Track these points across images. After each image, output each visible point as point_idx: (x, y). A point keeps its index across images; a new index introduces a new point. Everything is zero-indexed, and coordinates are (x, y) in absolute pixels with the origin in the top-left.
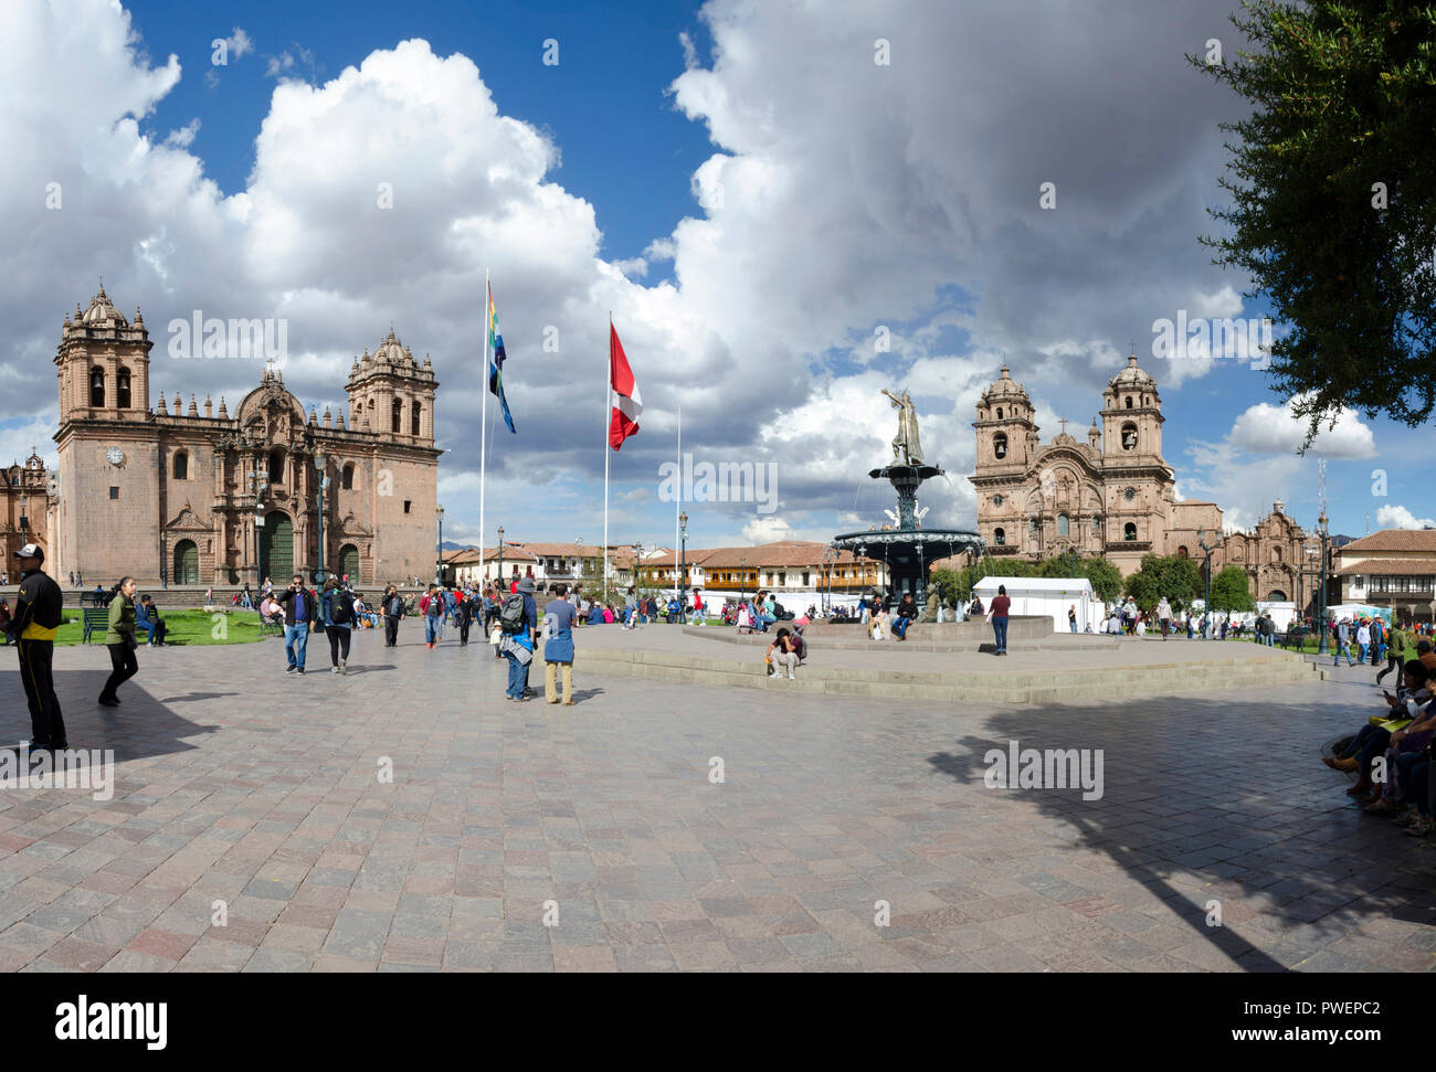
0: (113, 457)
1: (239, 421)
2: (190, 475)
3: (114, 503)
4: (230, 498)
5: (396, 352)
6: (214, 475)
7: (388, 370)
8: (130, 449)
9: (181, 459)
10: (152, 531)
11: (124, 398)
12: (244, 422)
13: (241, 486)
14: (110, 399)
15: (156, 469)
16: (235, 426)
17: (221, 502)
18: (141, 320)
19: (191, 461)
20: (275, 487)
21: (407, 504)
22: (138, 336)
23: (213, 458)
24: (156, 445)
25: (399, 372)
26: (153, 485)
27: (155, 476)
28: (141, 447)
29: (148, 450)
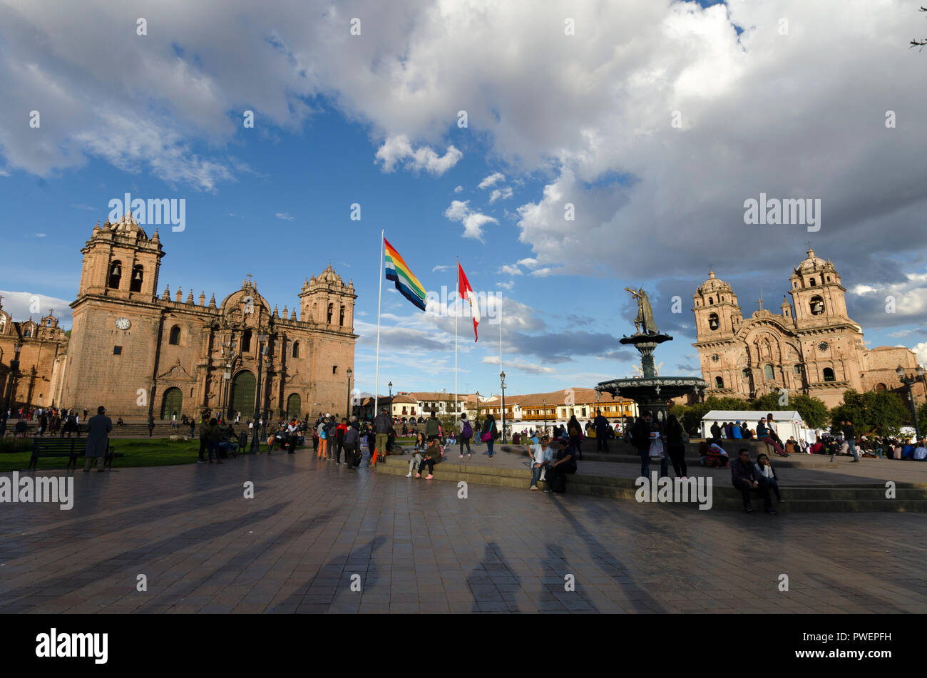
0: (120, 325)
1: (224, 309)
2: (182, 342)
3: (117, 358)
4: (211, 361)
5: (332, 277)
6: (201, 344)
7: (326, 286)
8: (135, 320)
9: (176, 330)
10: (146, 380)
11: (136, 285)
12: (227, 311)
14: (125, 282)
15: (156, 336)
16: (220, 313)
17: (204, 362)
18: (158, 237)
19: (184, 333)
20: (245, 354)
21: (335, 367)
22: (155, 247)
23: (202, 332)
24: (157, 319)
25: (333, 288)
26: (151, 346)
27: (155, 341)
28: (145, 320)
29: (151, 323)
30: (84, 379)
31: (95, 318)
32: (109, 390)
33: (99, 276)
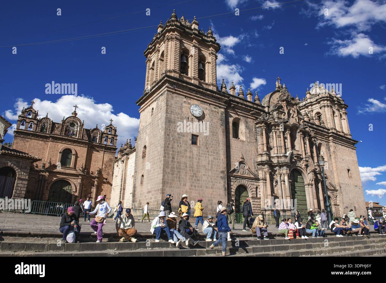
0: (194, 112)
1: (269, 107)
2: (242, 137)
3: (194, 148)
4: (269, 156)
8: (206, 109)
9: (236, 124)
10: (222, 175)
11: (201, 74)
12: (272, 108)
13: (276, 148)
14: (192, 72)
15: (223, 127)
16: (266, 110)
17: (265, 158)
19: (242, 127)
21: (348, 170)
23: (256, 128)
24: (223, 110)
26: (221, 137)
27: (223, 132)
28: (214, 109)
29: (218, 113)
30: (168, 170)
31: (173, 102)
32: (191, 186)
33: (173, 60)
